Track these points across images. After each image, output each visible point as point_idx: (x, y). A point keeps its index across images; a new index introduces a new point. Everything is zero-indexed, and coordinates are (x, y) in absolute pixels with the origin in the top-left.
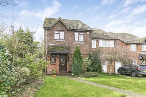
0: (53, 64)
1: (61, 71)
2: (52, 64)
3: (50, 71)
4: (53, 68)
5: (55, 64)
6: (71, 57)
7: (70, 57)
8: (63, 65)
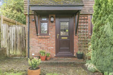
0: (43, 37)
1: (60, 53)
2: (39, 37)
3: (36, 52)
4: (43, 46)
5: (46, 37)
6: (82, 21)
7: (80, 21)
8: (65, 40)
